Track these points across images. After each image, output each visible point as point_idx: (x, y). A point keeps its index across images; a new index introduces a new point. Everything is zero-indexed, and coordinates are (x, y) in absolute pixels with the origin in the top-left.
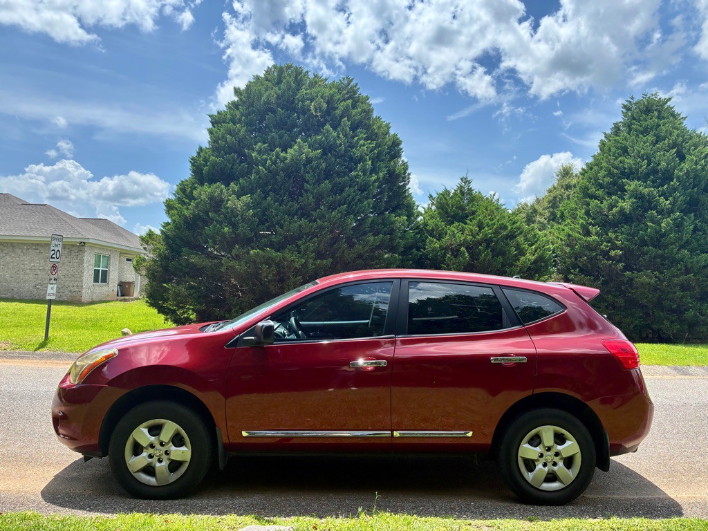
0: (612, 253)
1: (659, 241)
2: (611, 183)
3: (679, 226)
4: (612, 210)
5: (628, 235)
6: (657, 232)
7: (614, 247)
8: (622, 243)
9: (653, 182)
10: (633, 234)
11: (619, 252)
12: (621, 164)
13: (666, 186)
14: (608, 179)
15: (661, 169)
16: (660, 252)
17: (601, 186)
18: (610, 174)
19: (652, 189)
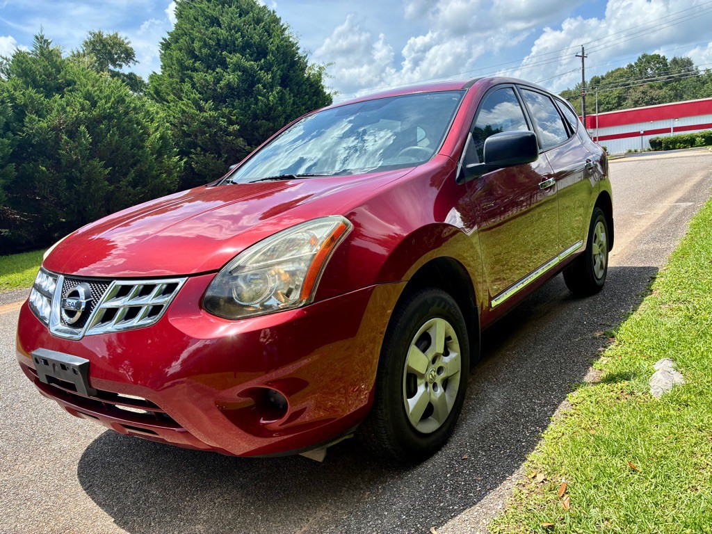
0: (231, 128)
1: (268, 114)
2: (210, 55)
3: (281, 99)
4: (219, 83)
5: (240, 109)
6: (266, 106)
7: (231, 123)
8: (237, 118)
9: (251, 55)
10: (246, 107)
11: (237, 127)
12: (215, 36)
13: (263, 61)
14: (205, 51)
15: (255, 43)
16: (271, 125)
17: (196, 58)
18: (205, 45)
19: (252, 63)
